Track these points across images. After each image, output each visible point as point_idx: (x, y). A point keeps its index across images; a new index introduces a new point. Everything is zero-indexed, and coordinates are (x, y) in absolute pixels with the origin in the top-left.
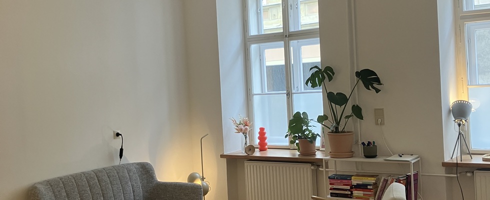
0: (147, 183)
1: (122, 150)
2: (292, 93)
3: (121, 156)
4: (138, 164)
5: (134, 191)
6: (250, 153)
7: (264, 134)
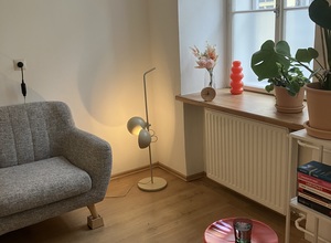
0: (58, 130)
1: (23, 86)
2: (283, 9)
3: (24, 93)
4: (49, 104)
5: (34, 141)
6: (208, 98)
7: (240, 71)
